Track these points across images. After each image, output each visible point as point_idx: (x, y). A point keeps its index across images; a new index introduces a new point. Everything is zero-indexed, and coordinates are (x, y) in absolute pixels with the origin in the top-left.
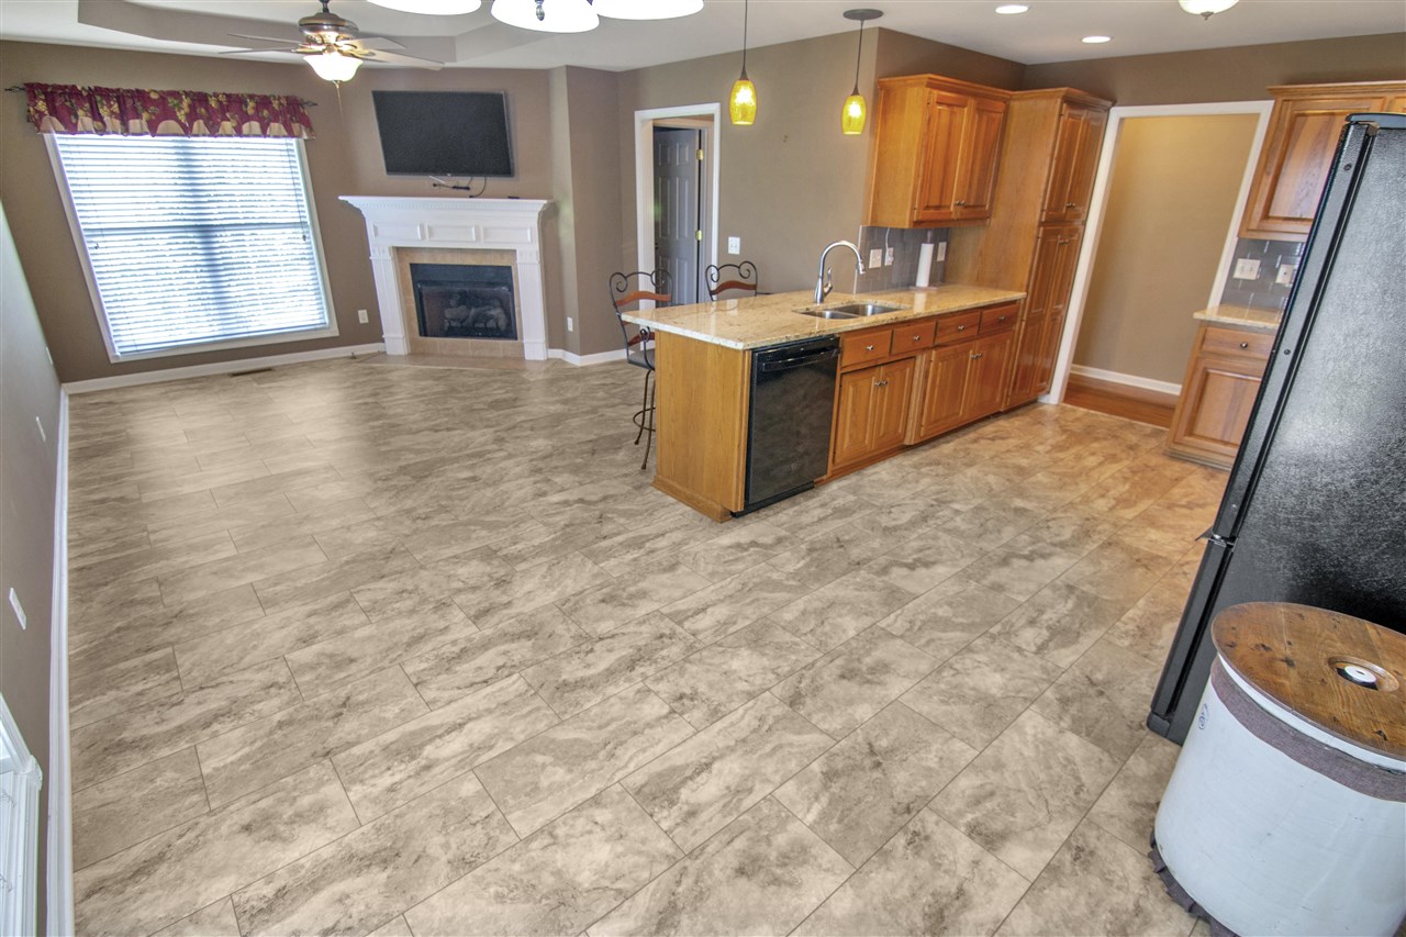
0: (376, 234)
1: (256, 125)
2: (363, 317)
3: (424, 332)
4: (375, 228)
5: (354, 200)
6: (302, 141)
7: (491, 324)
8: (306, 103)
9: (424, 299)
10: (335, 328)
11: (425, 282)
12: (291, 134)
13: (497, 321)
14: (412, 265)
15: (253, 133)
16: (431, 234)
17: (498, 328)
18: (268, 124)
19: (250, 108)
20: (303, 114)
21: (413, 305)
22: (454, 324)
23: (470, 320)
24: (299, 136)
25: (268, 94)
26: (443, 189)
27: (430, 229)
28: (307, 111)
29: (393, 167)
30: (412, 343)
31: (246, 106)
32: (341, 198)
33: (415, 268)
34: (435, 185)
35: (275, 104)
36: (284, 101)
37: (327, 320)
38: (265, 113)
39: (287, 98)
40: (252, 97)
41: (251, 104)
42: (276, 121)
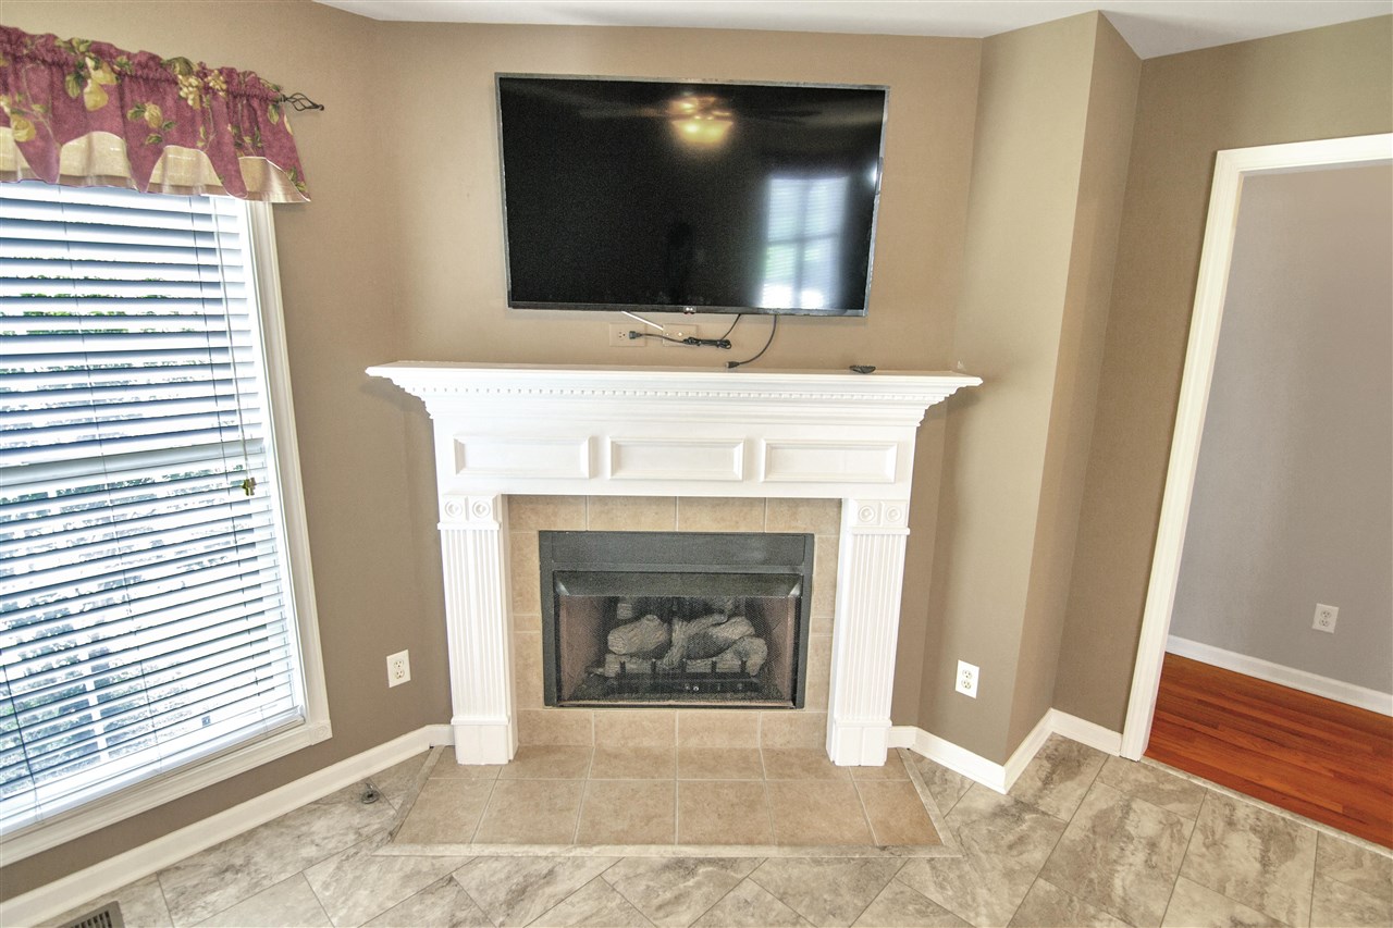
0: (461, 462)
1: (110, 149)
2: (398, 669)
3: (557, 693)
4: (460, 449)
5: (407, 377)
6: (264, 209)
7: (729, 662)
8: (293, 99)
9: (563, 613)
10: (324, 721)
11: (572, 577)
12: (232, 182)
13: (743, 656)
14: (542, 534)
15: (101, 168)
16: (617, 464)
17: (743, 672)
18: (158, 152)
19: (96, 88)
20: (279, 130)
21: (536, 633)
22: (631, 666)
23: (674, 655)
24: (255, 196)
25: (166, 55)
26: (653, 343)
27: (617, 449)
28: (292, 122)
29: (529, 287)
30: (523, 722)
31: (82, 80)
32: (373, 372)
33: (550, 541)
34: (634, 335)
35: (189, 89)
36: (218, 83)
37: (300, 700)
38: (151, 112)
39: (229, 74)
40: (103, 53)
41: (100, 77)
42: (186, 138)
